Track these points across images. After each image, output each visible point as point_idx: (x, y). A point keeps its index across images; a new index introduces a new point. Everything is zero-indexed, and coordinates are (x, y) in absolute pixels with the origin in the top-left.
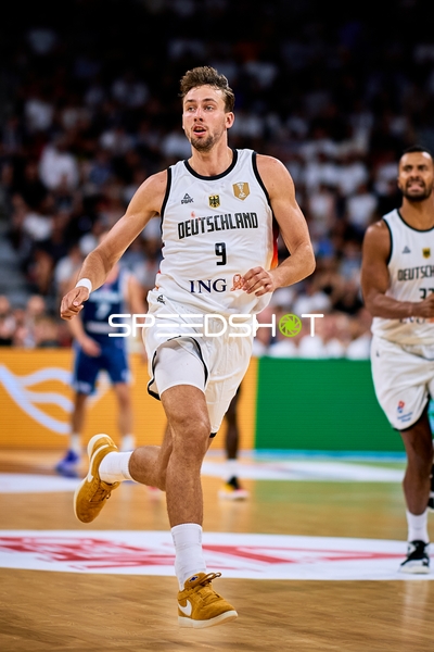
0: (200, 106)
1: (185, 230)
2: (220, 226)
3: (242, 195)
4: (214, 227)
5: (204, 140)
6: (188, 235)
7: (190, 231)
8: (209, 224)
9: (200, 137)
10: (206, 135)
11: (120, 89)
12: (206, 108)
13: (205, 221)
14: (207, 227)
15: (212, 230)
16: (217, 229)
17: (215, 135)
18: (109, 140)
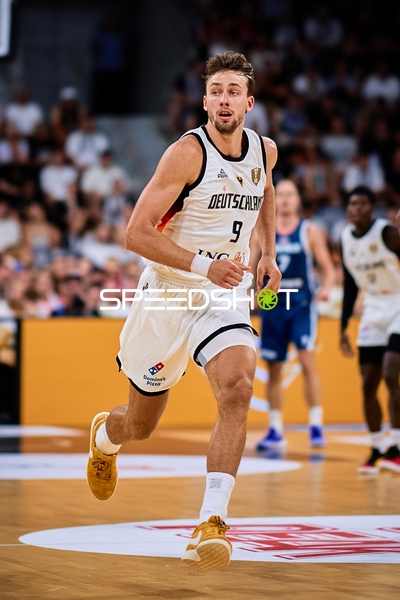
0: (225, 91)
1: (216, 202)
2: (243, 206)
3: (256, 180)
4: (238, 205)
5: (230, 124)
6: (217, 207)
7: (220, 204)
8: (234, 201)
9: (225, 122)
10: (231, 120)
11: (311, 28)
12: (231, 92)
13: (233, 197)
14: (233, 204)
15: (236, 207)
16: (240, 208)
17: (239, 119)
18: (301, 84)
